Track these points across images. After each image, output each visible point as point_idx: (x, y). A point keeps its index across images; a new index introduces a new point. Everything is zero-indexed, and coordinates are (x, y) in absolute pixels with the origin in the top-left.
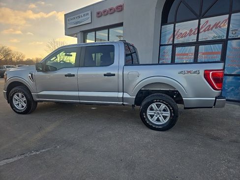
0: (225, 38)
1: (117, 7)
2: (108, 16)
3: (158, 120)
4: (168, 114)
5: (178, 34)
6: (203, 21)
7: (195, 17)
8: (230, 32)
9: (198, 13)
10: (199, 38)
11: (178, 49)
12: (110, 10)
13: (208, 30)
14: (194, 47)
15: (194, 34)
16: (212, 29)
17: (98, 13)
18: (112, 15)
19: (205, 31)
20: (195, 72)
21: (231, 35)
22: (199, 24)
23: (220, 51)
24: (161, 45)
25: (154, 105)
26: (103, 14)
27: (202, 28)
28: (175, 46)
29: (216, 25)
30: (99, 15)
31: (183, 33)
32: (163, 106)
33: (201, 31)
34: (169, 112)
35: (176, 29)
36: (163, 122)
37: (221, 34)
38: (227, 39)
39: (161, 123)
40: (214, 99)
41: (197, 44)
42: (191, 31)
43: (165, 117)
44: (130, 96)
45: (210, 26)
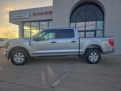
0: (95, 30)
1: (45, 12)
2: (40, 16)
3: (94, 60)
4: (97, 57)
5: (77, 27)
6: (87, 23)
7: (84, 21)
8: (97, 28)
9: (85, 20)
10: (86, 29)
12: (41, 13)
13: (89, 26)
15: (84, 27)
16: (90, 26)
17: (34, 14)
18: (42, 16)
19: (88, 26)
20: (106, 40)
21: (97, 29)
23: (94, 34)
25: (92, 54)
26: (37, 14)
29: (92, 25)
31: (79, 27)
32: (95, 54)
33: (86, 26)
34: (98, 56)
35: (76, 25)
36: (95, 60)
37: (94, 28)
38: (96, 30)
39: (95, 61)
40: (112, 50)
41: (85, 31)
44: (82, 50)
45: (89, 25)
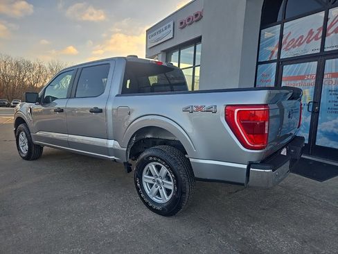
4: (171, 186)
5: (288, 41)
10: (326, 46)
11: (287, 69)
12: (196, 15)
14: (316, 62)
17: (181, 23)
20: (209, 110)
22: (326, 19)
24: (258, 63)
25: (152, 167)
26: (187, 23)
27: (331, 26)
28: (281, 63)
30: (183, 25)
31: (296, 39)
32: (164, 170)
33: (329, 32)
34: (172, 183)
36: (165, 199)
39: (162, 201)
40: (245, 167)
41: (322, 57)
42: (311, 32)
43: (168, 192)
44: (120, 147)
